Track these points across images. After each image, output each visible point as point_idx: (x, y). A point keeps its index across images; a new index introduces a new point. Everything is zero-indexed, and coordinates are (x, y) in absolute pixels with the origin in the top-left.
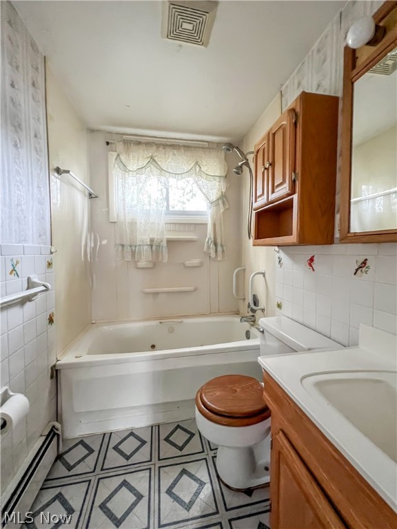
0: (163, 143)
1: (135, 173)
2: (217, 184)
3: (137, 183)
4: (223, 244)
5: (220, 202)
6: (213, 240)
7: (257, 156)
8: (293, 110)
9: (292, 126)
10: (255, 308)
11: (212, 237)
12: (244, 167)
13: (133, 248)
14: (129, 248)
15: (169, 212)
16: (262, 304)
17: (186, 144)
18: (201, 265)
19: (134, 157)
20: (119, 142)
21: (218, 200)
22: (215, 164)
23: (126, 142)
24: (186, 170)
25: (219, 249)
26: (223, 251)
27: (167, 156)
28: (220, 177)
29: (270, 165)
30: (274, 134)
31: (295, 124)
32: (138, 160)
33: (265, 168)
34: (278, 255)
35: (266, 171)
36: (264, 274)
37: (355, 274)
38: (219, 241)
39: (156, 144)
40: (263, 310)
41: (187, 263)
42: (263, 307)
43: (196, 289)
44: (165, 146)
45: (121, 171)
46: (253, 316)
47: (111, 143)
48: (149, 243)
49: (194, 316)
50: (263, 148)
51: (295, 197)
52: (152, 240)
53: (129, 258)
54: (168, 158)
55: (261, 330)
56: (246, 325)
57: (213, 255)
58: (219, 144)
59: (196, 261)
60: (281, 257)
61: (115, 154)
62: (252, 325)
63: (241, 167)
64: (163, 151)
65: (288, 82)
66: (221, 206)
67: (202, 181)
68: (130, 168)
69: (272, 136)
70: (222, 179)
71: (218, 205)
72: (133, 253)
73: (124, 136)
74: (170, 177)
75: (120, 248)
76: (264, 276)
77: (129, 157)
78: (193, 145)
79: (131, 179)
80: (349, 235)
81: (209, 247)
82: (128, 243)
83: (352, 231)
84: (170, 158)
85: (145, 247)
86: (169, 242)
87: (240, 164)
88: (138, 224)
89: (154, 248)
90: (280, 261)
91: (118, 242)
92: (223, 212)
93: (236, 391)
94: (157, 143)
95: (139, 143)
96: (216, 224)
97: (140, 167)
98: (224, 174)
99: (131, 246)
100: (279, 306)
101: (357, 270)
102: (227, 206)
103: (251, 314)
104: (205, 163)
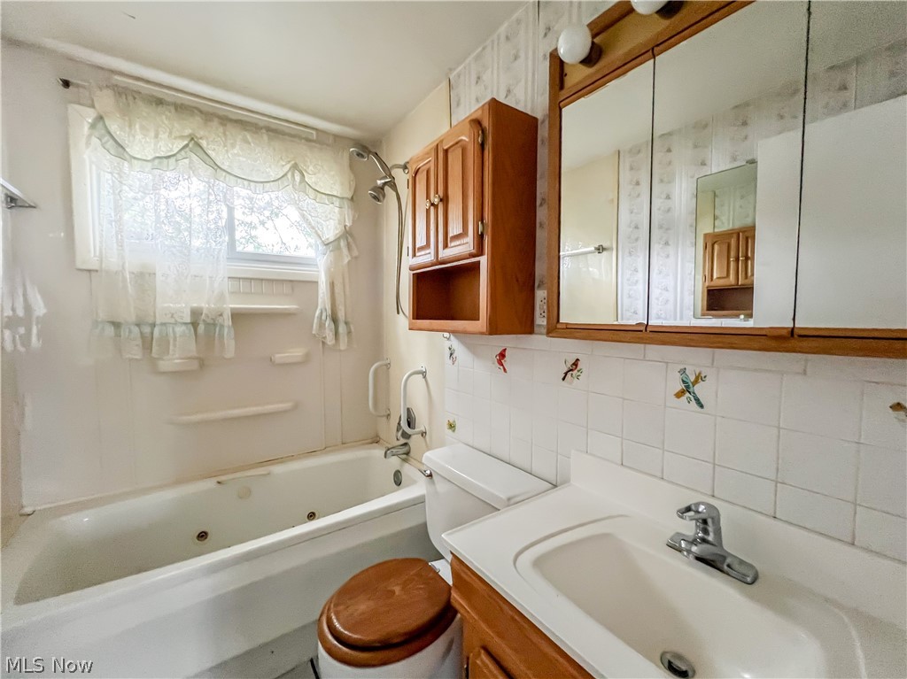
0: (221, 113)
1: (150, 164)
2: (337, 210)
3: (155, 189)
4: (349, 320)
5: (343, 243)
6: (329, 312)
7: (414, 179)
8: (477, 123)
9: (478, 148)
10: (408, 431)
11: (328, 307)
12: (387, 189)
13: (147, 330)
14: (136, 330)
15: (234, 255)
16: (421, 424)
17: (273, 127)
18: (307, 359)
19: (142, 128)
20: (101, 88)
21: (338, 240)
22: (332, 173)
23: (121, 92)
24: (273, 176)
25: (342, 328)
26: (349, 333)
27: (230, 141)
28: (343, 198)
29: (441, 200)
30: (446, 151)
31: (482, 146)
32: (156, 136)
33: (432, 204)
34: (448, 344)
35: (432, 208)
36: (424, 374)
37: (564, 379)
38: (341, 315)
39: (201, 112)
40: (423, 434)
41: (279, 357)
42: (423, 429)
43: (296, 407)
44: (225, 120)
45: (108, 156)
46: (405, 444)
47: (78, 86)
48: (188, 320)
49: (292, 458)
50: (427, 167)
51: (484, 261)
52: (196, 313)
53: (135, 352)
54: (233, 146)
55: (428, 472)
56: (394, 462)
57: (330, 340)
58: (337, 137)
59: (296, 353)
60: (454, 347)
61: (90, 115)
62: (405, 460)
63: (382, 188)
64: (221, 129)
65: (460, 68)
66: (345, 251)
67: (308, 202)
68: (134, 149)
69: (442, 154)
70: (346, 204)
71: (338, 248)
72: (147, 343)
73: (117, 77)
74: (237, 185)
75: (110, 330)
76: (425, 377)
77: (130, 126)
78: (287, 131)
79: (137, 176)
80: (559, 326)
81: (321, 325)
82: (133, 319)
83: (562, 320)
84: (238, 147)
85: (180, 329)
86: (237, 316)
87: (380, 182)
88: (159, 278)
89: (201, 328)
90: (451, 354)
91: (102, 316)
92: (349, 262)
93: (393, 592)
94: (203, 108)
95: (160, 102)
96: (335, 282)
97: (163, 154)
98: (350, 197)
99: (138, 325)
100: (452, 426)
101: (566, 374)
102: (355, 253)
103: (403, 441)
104: (311, 168)
